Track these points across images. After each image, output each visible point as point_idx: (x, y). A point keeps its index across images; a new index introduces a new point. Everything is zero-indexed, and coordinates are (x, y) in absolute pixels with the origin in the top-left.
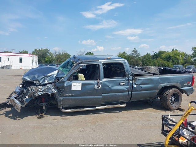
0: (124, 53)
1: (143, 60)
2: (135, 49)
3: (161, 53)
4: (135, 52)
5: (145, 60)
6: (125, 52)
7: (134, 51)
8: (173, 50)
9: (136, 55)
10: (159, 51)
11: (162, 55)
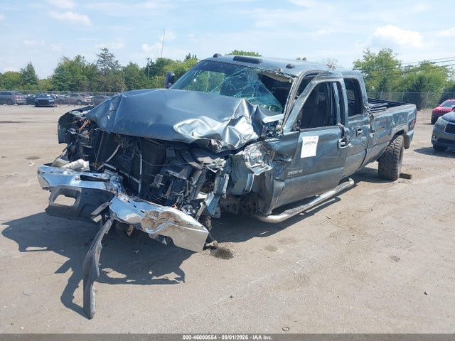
0: (78, 58)
1: (127, 79)
2: (105, 49)
3: (162, 63)
4: (105, 57)
5: (133, 78)
6: (79, 56)
7: (103, 56)
8: (188, 58)
9: (111, 66)
10: (159, 59)
11: (166, 67)
